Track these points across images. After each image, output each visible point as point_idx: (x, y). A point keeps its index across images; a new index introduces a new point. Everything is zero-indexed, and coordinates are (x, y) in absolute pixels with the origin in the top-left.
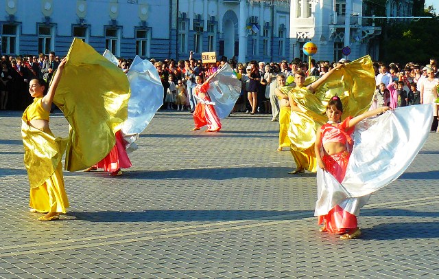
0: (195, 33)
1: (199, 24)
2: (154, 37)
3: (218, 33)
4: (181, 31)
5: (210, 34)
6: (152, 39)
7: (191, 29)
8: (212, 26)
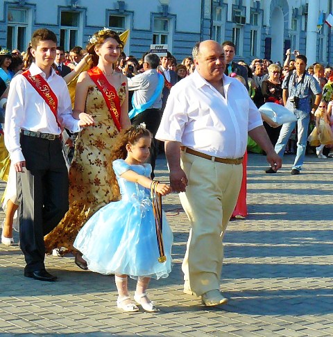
0: (234, 25)
1: (239, 13)
2: (179, 29)
3: (264, 26)
4: (216, 23)
5: (253, 28)
6: (176, 32)
7: (230, 19)
8: (256, 16)
